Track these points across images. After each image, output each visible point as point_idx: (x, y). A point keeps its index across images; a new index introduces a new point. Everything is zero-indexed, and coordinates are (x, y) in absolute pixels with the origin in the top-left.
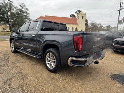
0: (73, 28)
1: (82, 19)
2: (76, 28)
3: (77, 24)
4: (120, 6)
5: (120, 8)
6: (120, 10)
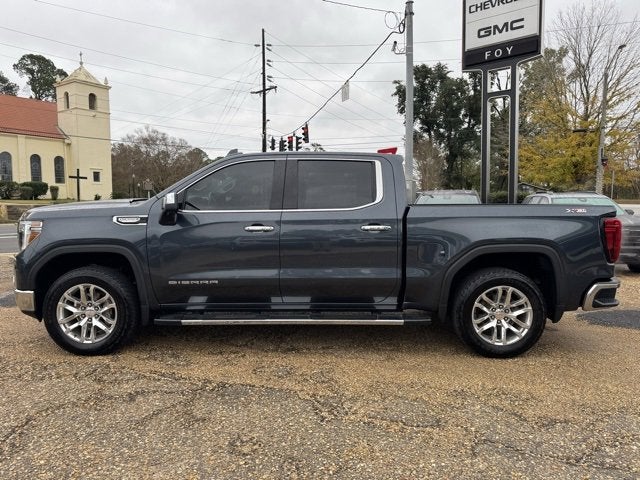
0: (36, 160)
1: (93, 113)
2: (59, 161)
3: (60, 136)
4: (264, 73)
5: (264, 84)
6: (264, 92)
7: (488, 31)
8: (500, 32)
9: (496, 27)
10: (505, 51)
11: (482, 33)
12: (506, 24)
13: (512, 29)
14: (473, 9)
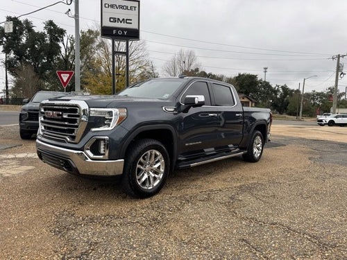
7: (115, 20)
8: (121, 22)
9: (118, 19)
10: (123, 32)
11: (112, 20)
12: (123, 19)
13: (127, 23)
14: (107, 6)
